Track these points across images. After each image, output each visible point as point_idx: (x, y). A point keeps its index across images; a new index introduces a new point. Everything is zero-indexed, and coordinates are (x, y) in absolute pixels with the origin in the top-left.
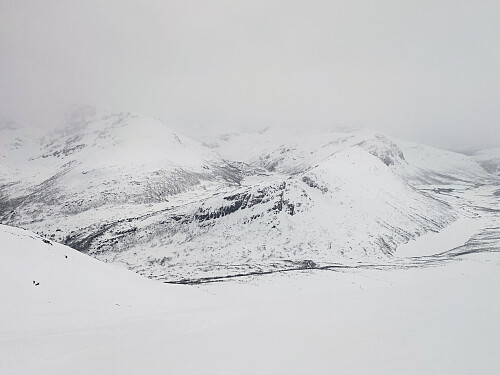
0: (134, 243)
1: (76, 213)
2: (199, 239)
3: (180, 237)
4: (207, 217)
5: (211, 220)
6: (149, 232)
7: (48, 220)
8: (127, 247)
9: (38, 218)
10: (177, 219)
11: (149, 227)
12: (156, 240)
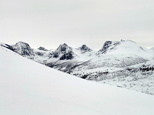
0: (105, 78)
1: (92, 68)
2: (141, 80)
3: (130, 78)
4: (147, 69)
5: (150, 71)
6: (113, 74)
7: (83, 70)
8: (102, 79)
9: (80, 69)
10: (129, 70)
11: (114, 72)
12: (116, 78)
